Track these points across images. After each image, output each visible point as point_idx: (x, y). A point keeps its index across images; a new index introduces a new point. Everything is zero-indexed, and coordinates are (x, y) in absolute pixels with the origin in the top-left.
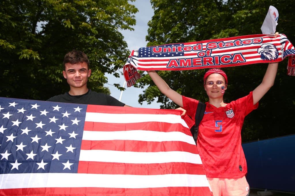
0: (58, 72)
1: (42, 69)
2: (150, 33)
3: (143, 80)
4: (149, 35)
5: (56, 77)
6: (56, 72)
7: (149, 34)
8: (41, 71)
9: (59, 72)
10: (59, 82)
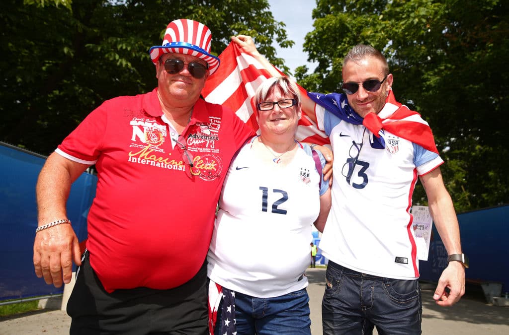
0: (122, 48)
1: (92, 43)
2: (320, 5)
3: (305, 84)
4: (319, 8)
5: (117, 57)
6: (119, 47)
7: (318, 6)
8: (90, 46)
9: (124, 48)
10: (124, 66)
